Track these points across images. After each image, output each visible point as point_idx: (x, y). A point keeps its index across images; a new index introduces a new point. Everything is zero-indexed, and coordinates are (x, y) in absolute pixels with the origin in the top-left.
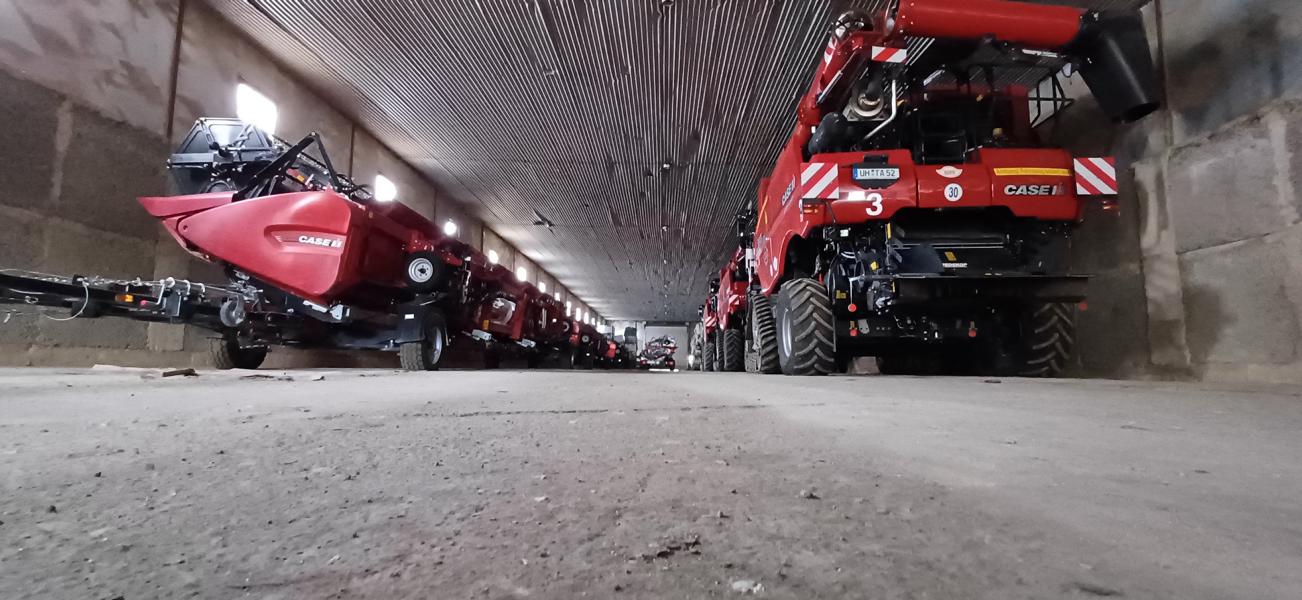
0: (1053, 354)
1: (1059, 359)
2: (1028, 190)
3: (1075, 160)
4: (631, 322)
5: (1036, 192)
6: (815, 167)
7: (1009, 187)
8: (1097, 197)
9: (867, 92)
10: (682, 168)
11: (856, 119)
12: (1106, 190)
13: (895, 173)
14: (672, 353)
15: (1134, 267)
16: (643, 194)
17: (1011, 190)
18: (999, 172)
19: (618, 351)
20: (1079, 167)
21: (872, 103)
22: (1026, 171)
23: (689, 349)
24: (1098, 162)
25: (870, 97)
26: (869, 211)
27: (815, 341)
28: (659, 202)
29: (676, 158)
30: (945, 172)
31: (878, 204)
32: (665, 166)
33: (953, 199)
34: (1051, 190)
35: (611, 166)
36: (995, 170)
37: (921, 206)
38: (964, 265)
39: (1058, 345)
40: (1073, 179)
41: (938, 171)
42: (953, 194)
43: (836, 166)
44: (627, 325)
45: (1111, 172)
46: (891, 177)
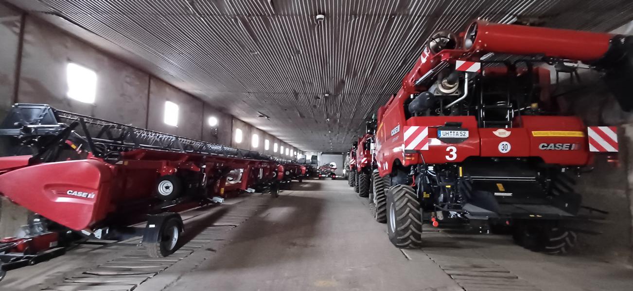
0: (563, 244)
1: (567, 247)
2: (555, 146)
3: (588, 128)
4: (315, 152)
5: (560, 148)
6: (413, 129)
7: (541, 145)
8: (604, 154)
9: (448, 78)
10: (336, 96)
11: (440, 94)
12: (610, 149)
13: (466, 134)
14: (334, 171)
15: (621, 193)
16: (315, 106)
17: (543, 146)
18: (536, 134)
19: (307, 170)
20: (591, 133)
21: (451, 86)
22: (554, 134)
23: (344, 166)
24: (605, 129)
25: (450, 82)
26: (448, 158)
27: (410, 231)
28: (324, 110)
29: (332, 91)
30: (500, 133)
31: (453, 153)
32: (326, 95)
33: (504, 152)
34: (571, 146)
35: (296, 94)
36: (533, 132)
37: (483, 155)
38: (510, 194)
39: (567, 239)
40: (586, 140)
41: (494, 132)
42: (504, 148)
43: (427, 128)
44: (313, 154)
45: (614, 137)
46: (463, 137)
